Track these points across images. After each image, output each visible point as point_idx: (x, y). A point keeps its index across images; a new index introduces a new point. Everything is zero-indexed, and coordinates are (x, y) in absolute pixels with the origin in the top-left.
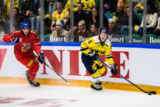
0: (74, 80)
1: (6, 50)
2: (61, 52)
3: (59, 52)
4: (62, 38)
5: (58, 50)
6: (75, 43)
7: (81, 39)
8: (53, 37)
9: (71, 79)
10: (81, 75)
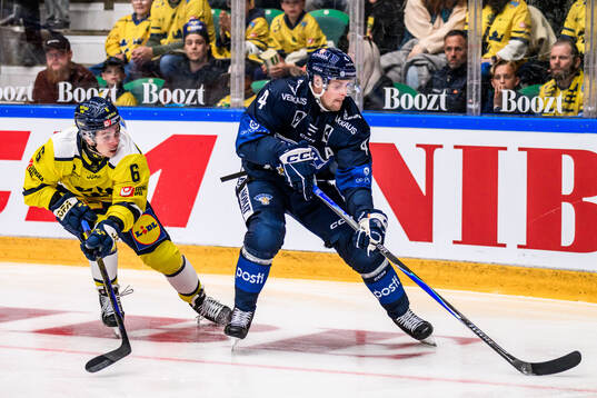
0: (476, 265)
1: (212, 139)
2: (430, 150)
3: (423, 152)
4: (435, 97)
5: (418, 146)
6: (485, 117)
7: (509, 103)
8: (396, 92)
9: (468, 260)
10: (504, 246)
